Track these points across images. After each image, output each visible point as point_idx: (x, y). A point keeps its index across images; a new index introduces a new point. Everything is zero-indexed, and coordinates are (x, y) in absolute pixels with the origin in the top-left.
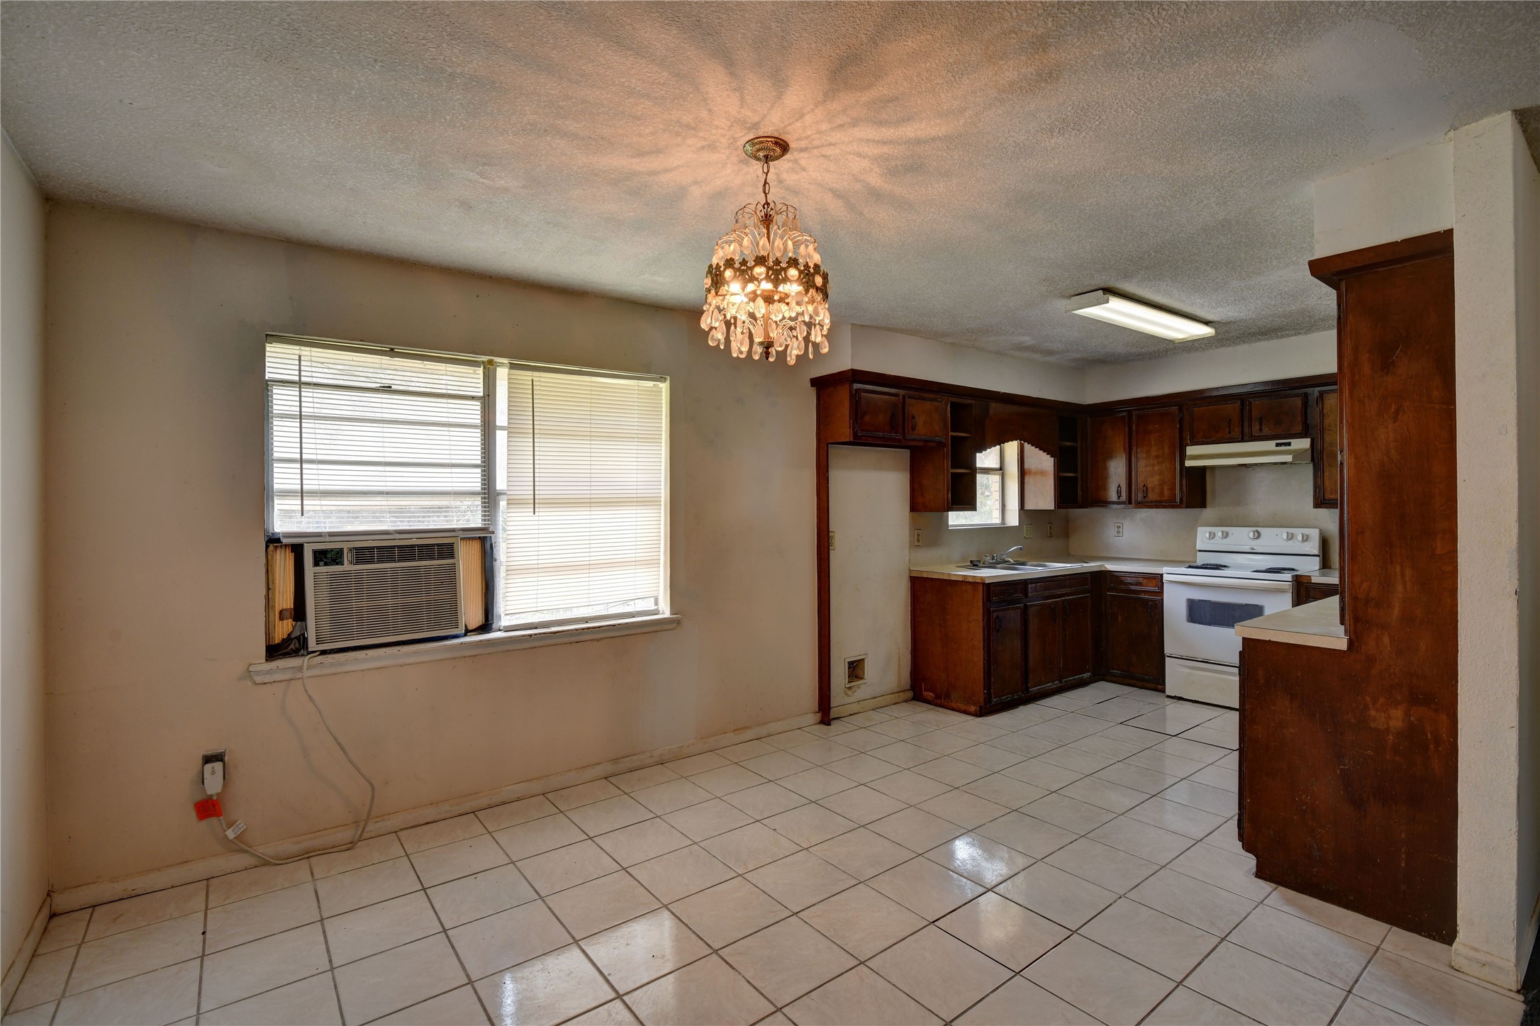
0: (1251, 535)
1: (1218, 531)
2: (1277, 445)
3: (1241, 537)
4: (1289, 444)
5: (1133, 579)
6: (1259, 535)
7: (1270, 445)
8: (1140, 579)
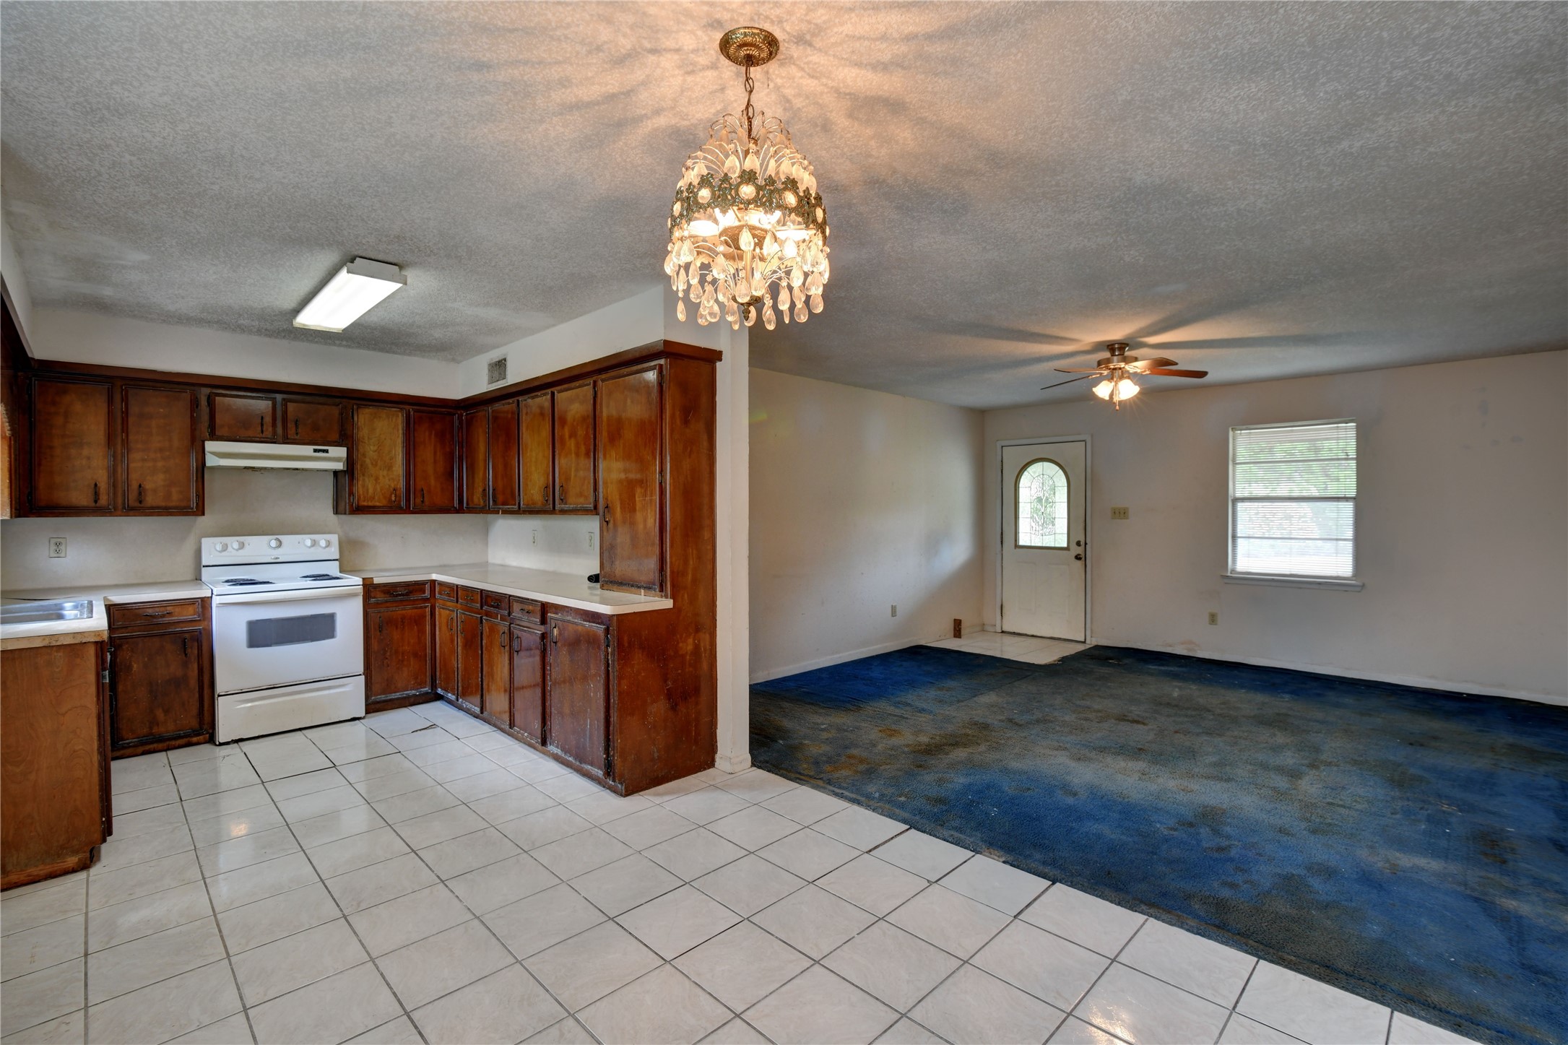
0: (273, 543)
1: (233, 542)
2: (315, 451)
3: (259, 547)
4: (327, 451)
5: (157, 609)
6: (280, 544)
7: (308, 450)
8: (168, 608)
